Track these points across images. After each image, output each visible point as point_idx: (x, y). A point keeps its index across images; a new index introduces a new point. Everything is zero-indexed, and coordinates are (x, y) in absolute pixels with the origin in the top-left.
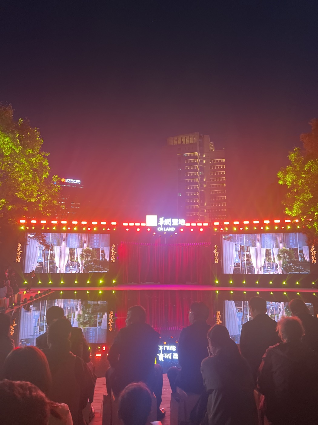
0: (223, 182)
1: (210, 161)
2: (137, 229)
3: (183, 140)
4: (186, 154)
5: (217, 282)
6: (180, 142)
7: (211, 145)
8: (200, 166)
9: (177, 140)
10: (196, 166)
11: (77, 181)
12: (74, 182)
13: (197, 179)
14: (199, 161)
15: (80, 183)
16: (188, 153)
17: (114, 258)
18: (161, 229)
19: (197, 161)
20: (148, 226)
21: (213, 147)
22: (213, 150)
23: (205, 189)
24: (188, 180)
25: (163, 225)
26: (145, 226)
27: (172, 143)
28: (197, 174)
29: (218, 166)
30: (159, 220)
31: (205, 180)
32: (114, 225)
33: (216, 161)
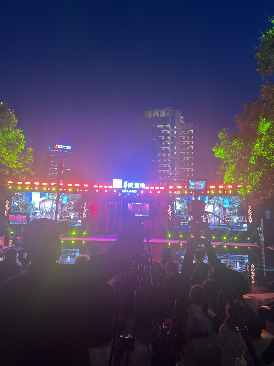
0: (191, 150)
1: (180, 133)
2: (105, 191)
3: (158, 114)
4: (160, 126)
5: (170, 236)
6: (155, 116)
7: (182, 118)
8: (171, 137)
9: (152, 114)
10: (168, 137)
11: (68, 147)
12: (66, 148)
13: (169, 147)
14: (170, 132)
15: (70, 149)
16: (161, 125)
17: (85, 214)
18: (125, 191)
19: (169, 132)
20: (114, 189)
21: (183, 120)
22: (183, 123)
23: (175, 156)
24: (160, 148)
25: (127, 188)
26: (111, 188)
27: (148, 116)
28: (169, 143)
29: (187, 137)
30: (124, 184)
31: (175, 148)
32: (86, 187)
33: (185, 132)
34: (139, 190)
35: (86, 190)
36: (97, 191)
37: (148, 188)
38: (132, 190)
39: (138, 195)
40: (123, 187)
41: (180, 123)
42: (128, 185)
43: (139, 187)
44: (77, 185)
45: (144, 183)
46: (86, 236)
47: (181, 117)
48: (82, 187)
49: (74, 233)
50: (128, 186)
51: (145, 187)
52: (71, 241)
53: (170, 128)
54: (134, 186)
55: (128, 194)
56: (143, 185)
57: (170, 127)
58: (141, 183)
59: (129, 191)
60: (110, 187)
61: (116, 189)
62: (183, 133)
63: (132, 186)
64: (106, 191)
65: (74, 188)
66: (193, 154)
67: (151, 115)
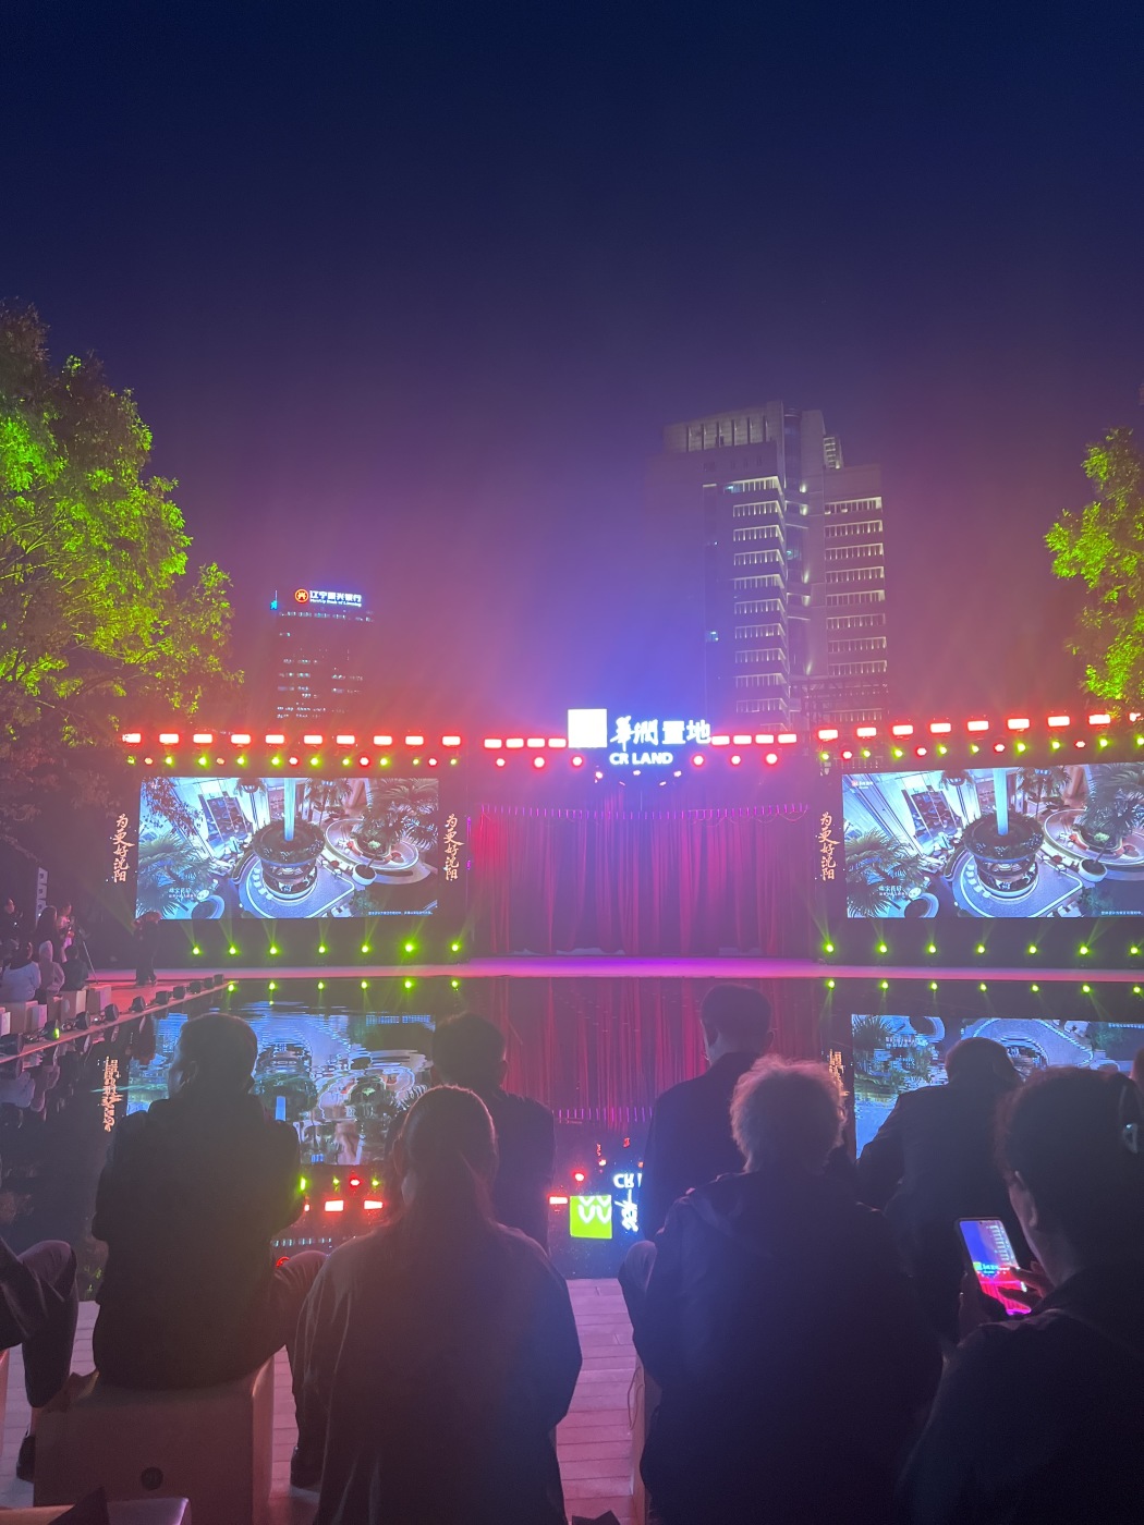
0: (877, 584)
1: (827, 509)
2: (534, 759)
3: (726, 434)
4: (736, 486)
5: (830, 948)
6: (714, 442)
7: (831, 447)
8: (788, 528)
9: (701, 434)
10: (774, 529)
11: (349, 597)
12: (340, 603)
13: (778, 575)
14: (782, 508)
15: (360, 605)
16: (744, 482)
18: (623, 758)
19: (778, 509)
20: (575, 750)
21: (838, 454)
22: (838, 467)
23: (806, 611)
24: (743, 581)
25: (630, 745)
26: (561, 749)
27: (685, 445)
28: (779, 558)
29: (855, 526)
30: (616, 727)
31: (806, 578)
32: (453, 748)
33: (849, 505)
34: (684, 752)
35: (453, 762)
36: (501, 762)
37: (723, 740)
38: (654, 754)
39: (678, 774)
40: (612, 740)
41: (824, 467)
42: (632, 732)
43: (684, 738)
44: (415, 740)
45: (703, 721)
46: (461, 959)
47: (826, 442)
48: (433, 747)
49: (410, 947)
50: (633, 736)
51: (711, 736)
52: (400, 979)
53: (781, 493)
54: (661, 735)
55: (637, 773)
56: (700, 731)
57: (780, 489)
58: (691, 722)
59: (639, 758)
60: (555, 743)
61: (585, 752)
62: (838, 510)
63: (652, 735)
64: (539, 762)
65: (400, 751)
66: (884, 598)
67: (699, 438)
